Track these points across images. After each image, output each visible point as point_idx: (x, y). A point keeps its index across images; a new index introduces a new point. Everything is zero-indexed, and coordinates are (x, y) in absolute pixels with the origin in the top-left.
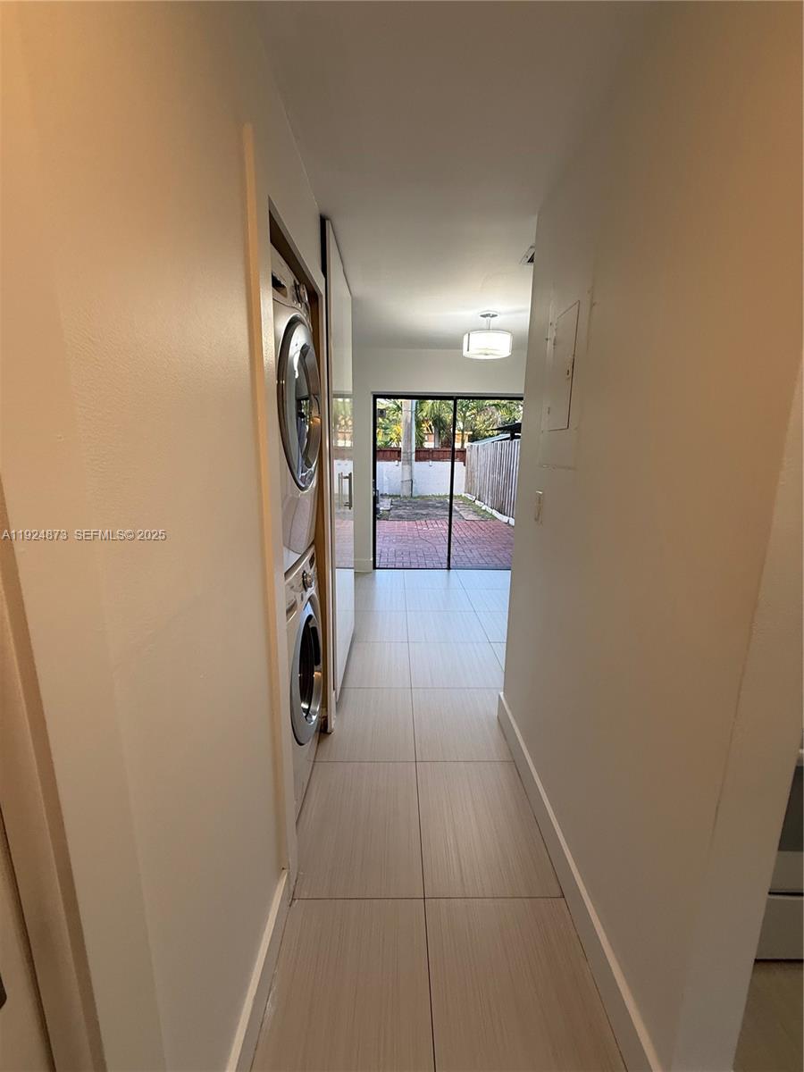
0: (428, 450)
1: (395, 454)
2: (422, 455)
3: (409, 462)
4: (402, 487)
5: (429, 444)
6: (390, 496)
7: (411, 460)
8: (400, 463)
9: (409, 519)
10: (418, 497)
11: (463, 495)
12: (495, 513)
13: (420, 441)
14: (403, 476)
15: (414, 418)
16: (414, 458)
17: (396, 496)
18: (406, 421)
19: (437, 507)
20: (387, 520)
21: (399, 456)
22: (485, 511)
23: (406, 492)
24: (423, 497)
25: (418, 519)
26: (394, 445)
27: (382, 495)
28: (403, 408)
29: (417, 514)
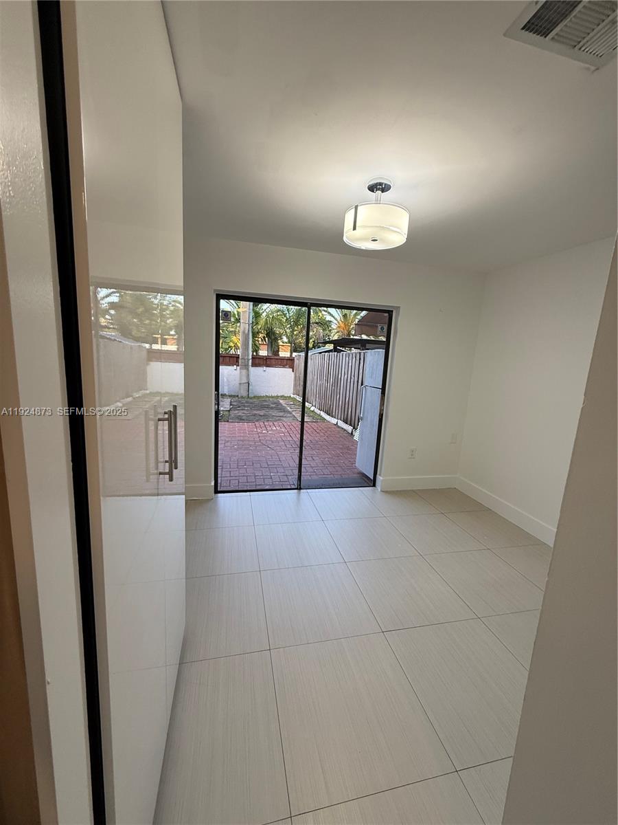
0: (262, 358)
1: (234, 360)
2: (257, 361)
3: (246, 367)
4: (240, 389)
5: (263, 352)
6: (229, 396)
7: (248, 365)
8: (238, 368)
9: (249, 421)
10: (254, 397)
11: (292, 396)
12: (323, 414)
13: (256, 349)
14: (241, 379)
15: (250, 330)
16: (250, 364)
17: (234, 396)
18: (244, 332)
19: (272, 408)
20: (228, 421)
21: (237, 361)
22: (313, 411)
23: (244, 393)
24: (259, 397)
25: (257, 421)
26: (232, 352)
27: (221, 395)
28: (241, 321)
29: (255, 415)
